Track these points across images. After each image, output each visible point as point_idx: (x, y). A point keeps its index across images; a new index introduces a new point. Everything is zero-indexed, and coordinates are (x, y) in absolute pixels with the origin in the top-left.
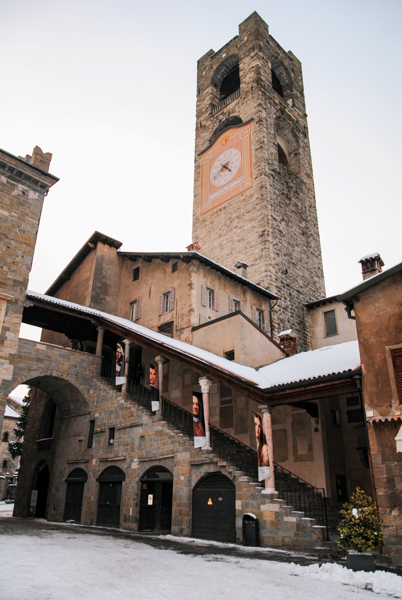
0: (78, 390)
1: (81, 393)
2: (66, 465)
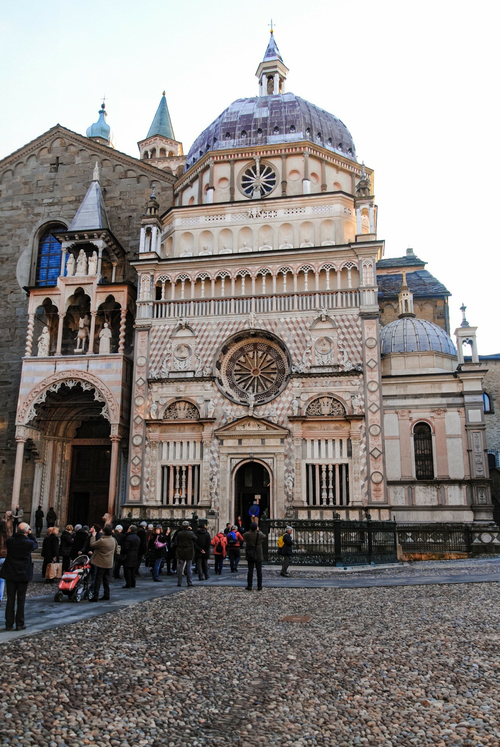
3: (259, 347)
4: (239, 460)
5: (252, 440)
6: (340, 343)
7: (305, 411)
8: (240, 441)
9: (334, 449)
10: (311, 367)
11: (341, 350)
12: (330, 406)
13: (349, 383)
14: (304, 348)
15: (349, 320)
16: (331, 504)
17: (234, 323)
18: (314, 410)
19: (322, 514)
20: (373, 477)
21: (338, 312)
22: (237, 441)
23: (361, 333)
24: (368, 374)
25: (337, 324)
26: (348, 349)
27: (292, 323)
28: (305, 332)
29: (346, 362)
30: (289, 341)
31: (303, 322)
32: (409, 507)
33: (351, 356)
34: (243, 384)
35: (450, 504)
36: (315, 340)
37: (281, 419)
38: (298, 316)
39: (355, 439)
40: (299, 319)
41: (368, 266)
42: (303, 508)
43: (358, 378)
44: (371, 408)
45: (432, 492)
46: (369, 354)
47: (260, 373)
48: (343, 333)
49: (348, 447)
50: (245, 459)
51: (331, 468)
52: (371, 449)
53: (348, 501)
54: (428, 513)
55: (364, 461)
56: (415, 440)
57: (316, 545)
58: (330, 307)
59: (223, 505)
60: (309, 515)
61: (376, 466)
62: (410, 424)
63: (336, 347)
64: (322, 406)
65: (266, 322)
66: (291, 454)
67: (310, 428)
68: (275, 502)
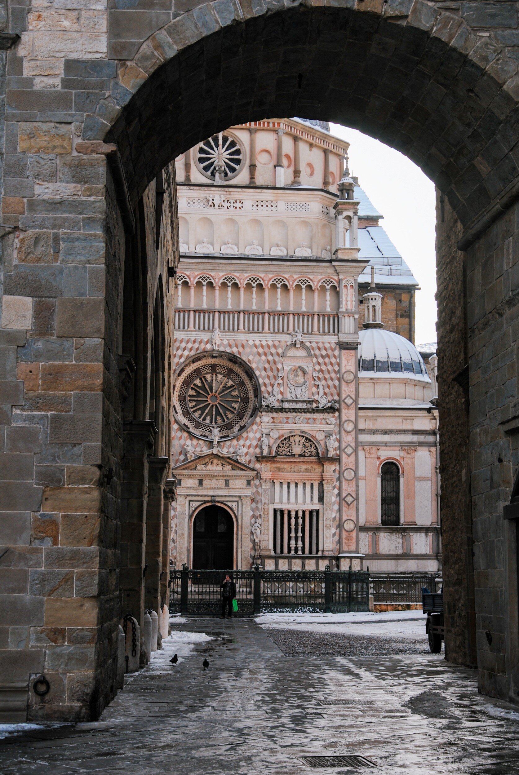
0: (464, 59)
1: (483, 72)
2: (503, 441)
3: (218, 370)
4: (199, 503)
5: (214, 481)
6: (315, 374)
7: (275, 450)
8: (201, 482)
9: (304, 493)
10: (282, 401)
11: (317, 383)
12: (301, 445)
13: (323, 421)
14: (275, 378)
15: (325, 349)
16: (300, 553)
17: (194, 342)
18: (284, 449)
19: (290, 565)
20: (345, 525)
21: (314, 338)
22: (197, 482)
23: (339, 364)
24: (344, 411)
25: (312, 352)
26: (323, 382)
27: (262, 346)
28: (277, 359)
29: (322, 397)
30: (258, 369)
31: (275, 347)
32: (372, 555)
33: (327, 390)
34: (199, 412)
35: (415, 553)
36: (287, 368)
37: (248, 458)
38: (268, 339)
39: (328, 483)
40: (270, 343)
41: (349, 287)
42: (270, 557)
43: (334, 417)
44: (346, 450)
45: (398, 540)
46: (346, 389)
47: (218, 401)
48: (319, 364)
49: (319, 492)
50: (206, 502)
51: (300, 514)
52: (344, 495)
53: (317, 550)
54: (393, 562)
55: (336, 507)
56: (382, 480)
57: (285, 596)
58: (305, 331)
59: (180, 554)
60: (277, 565)
61: (348, 513)
62: (378, 463)
63: (311, 379)
64: (293, 445)
65: (232, 343)
66: (258, 498)
67: (279, 469)
68: (239, 551)
